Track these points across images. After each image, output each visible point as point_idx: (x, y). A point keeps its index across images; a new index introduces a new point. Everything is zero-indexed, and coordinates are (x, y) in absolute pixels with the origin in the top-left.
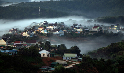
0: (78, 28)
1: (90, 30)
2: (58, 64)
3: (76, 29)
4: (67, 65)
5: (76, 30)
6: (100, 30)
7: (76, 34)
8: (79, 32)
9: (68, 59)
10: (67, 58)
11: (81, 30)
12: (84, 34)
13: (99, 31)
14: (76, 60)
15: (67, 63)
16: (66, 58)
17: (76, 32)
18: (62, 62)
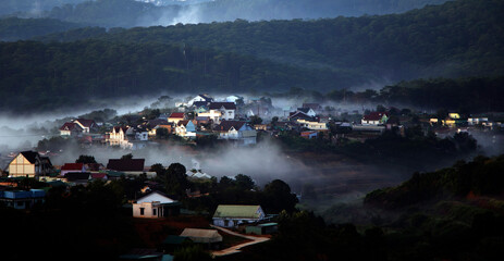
0: (313, 119)
1: (354, 127)
2: (189, 241)
3: (304, 121)
4: (222, 246)
5: (302, 124)
6: (389, 126)
7: (303, 140)
8: (315, 134)
9: (231, 224)
10: (227, 222)
11: (322, 126)
12: (330, 141)
13: (386, 131)
14: (258, 230)
15: (221, 239)
16: (222, 223)
17: (303, 134)
18: (206, 236)
